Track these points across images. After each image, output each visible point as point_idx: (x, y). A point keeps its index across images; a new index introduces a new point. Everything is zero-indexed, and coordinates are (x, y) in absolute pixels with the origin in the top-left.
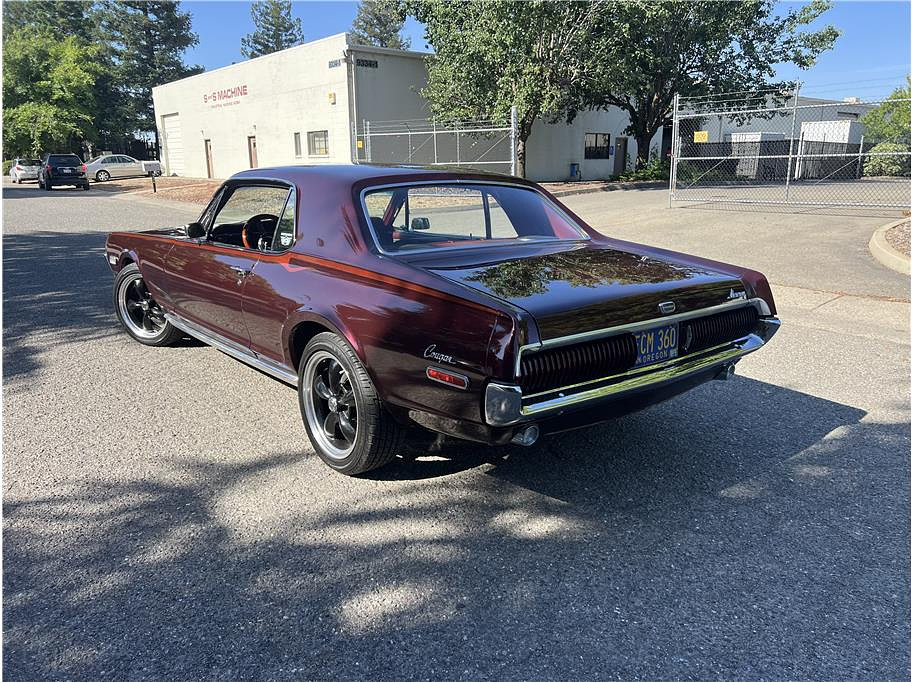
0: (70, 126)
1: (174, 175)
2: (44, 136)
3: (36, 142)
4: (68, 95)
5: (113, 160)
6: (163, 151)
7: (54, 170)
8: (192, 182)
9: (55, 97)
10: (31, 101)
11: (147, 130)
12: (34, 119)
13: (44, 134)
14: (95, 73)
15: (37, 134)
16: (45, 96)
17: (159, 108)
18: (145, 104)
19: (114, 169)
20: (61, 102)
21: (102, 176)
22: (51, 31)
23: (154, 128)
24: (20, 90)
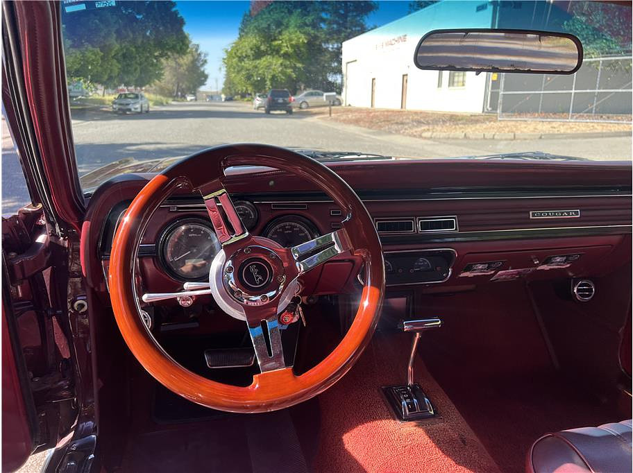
0: (289, 71)
1: (350, 105)
2: (273, 78)
3: (268, 83)
4: (290, 50)
5: (312, 94)
6: (344, 89)
7: (273, 100)
8: (359, 110)
9: (282, 52)
10: (269, 54)
11: (335, 73)
12: (268, 67)
13: (274, 77)
14: (309, 34)
15: (270, 77)
16: (276, 51)
17: (345, 57)
18: (337, 54)
19: (312, 100)
20: (286, 56)
21: (304, 106)
22: (286, 8)
23: (340, 72)
24: (263, 48)
